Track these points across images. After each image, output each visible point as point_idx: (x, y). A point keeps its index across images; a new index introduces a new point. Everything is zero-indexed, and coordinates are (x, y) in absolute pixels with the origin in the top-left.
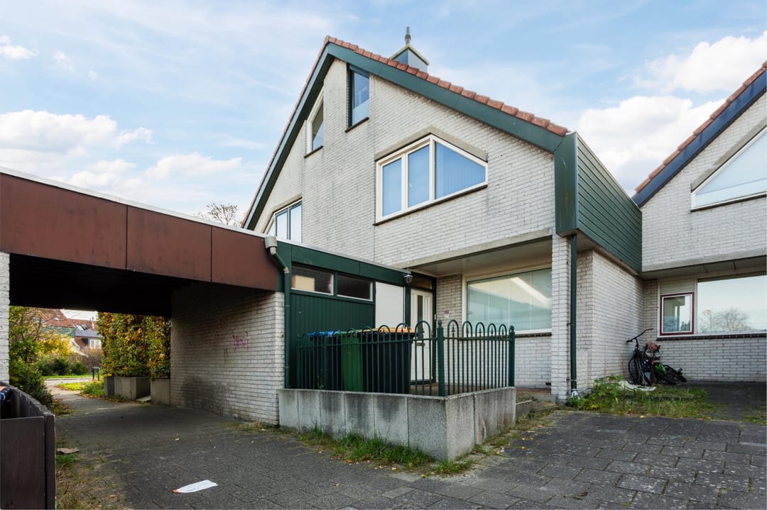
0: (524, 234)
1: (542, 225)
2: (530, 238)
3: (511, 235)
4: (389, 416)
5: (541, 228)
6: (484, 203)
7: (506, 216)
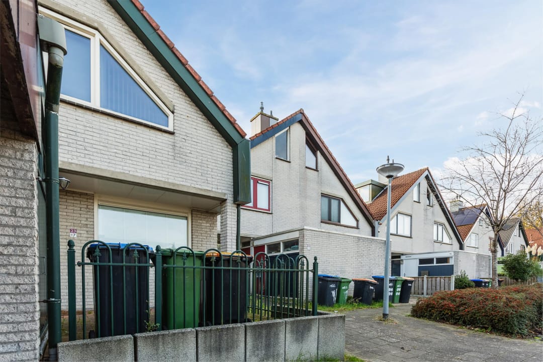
0: (207, 190)
1: (220, 189)
2: (212, 195)
3: (196, 186)
4: (302, 338)
5: (220, 191)
6: (171, 147)
7: (191, 168)
